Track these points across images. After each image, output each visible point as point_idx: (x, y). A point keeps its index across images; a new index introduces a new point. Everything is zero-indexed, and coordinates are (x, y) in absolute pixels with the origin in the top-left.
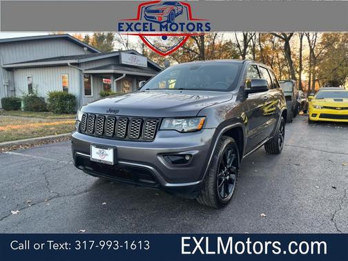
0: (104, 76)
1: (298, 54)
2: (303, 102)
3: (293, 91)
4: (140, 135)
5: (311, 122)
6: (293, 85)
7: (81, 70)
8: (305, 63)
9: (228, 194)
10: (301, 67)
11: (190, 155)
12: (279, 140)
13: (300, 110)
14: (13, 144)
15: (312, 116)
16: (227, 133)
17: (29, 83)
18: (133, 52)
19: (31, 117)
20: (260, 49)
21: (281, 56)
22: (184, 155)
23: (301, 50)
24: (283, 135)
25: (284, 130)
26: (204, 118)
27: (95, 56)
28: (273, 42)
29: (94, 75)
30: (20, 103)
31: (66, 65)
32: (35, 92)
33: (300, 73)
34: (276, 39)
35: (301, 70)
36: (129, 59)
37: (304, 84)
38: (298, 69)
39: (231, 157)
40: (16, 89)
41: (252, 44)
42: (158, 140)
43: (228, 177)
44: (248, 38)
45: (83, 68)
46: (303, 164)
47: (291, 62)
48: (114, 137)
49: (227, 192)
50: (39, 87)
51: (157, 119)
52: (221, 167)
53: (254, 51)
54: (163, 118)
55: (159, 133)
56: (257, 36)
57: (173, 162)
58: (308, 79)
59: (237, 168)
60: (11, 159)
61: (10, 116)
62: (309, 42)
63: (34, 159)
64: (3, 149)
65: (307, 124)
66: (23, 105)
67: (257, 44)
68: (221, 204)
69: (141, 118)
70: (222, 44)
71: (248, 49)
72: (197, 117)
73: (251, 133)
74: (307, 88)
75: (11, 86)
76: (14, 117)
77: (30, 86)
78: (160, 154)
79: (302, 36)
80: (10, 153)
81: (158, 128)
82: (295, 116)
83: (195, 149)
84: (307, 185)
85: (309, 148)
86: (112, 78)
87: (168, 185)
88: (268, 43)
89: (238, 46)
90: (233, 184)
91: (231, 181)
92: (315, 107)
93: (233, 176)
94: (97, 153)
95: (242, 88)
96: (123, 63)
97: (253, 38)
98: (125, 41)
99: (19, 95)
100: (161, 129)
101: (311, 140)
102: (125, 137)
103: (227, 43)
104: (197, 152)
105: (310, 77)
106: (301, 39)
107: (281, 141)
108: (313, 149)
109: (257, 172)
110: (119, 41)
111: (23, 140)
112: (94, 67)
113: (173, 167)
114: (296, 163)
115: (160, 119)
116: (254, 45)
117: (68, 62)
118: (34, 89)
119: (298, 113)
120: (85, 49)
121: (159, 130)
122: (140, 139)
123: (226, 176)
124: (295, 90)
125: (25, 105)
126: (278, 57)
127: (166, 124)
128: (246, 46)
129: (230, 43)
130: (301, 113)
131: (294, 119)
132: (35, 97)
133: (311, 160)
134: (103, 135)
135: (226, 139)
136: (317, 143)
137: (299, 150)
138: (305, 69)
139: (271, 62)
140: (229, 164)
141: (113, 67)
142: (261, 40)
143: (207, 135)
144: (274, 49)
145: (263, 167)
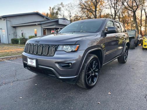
0: (52, 29)
1: (140, 18)
2: (141, 40)
3: (135, 35)
4: (48, 53)
5: (144, 49)
6: (136, 32)
7: (42, 27)
8: (143, 23)
9: (94, 82)
10: (141, 24)
11: (71, 63)
12: (125, 57)
13: (140, 43)
14: (8, 57)
15: (144, 46)
16: (92, 53)
17: (22, 32)
18: (64, 19)
19: (22, 46)
20: (122, 17)
21: (132, 19)
22: (69, 63)
23: (141, 16)
24: (127, 54)
25: (127, 52)
26: (79, 45)
27: (48, 21)
28: (128, 13)
29: (47, 29)
30: (18, 41)
31: (35, 25)
32: (24, 36)
33: (141, 27)
34: (130, 12)
35: (141, 26)
36: (62, 22)
37: (143, 32)
38: (140, 25)
39: (95, 64)
40: (17, 35)
41: (118, 15)
42: (55, 56)
43: (93, 74)
44: (117, 12)
45: (43, 26)
46: (136, 68)
47: (136, 22)
48: (37, 54)
49: (93, 81)
50: (26, 34)
51: (56, 45)
52: (89, 69)
53: (119, 18)
54: (59, 45)
55: (56, 52)
56: (121, 11)
57: (63, 67)
58: (145, 30)
59: (99, 70)
60: (5, 64)
61: (13, 46)
62: (145, 13)
63: (15, 64)
64: (4, 59)
65: (142, 50)
66: (19, 42)
67: (121, 14)
68: (89, 87)
69: (49, 45)
70: (105, 15)
71: (116, 17)
72: (75, 44)
73: (107, 53)
74: (144, 34)
75: (15, 34)
76: (15, 47)
77: (22, 34)
78: (56, 62)
79: (142, 10)
80: (7, 61)
81: (56, 50)
82: (136, 46)
83: (73, 60)
84: (136, 79)
85: (141, 61)
86: (55, 30)
87: (60, 77)
88: (126, 14)
89: (112, 15)
90: (96, 77)
91: (95, 76)
92: (146, 42)
93: (97, 74)
94: (30, 62)
95: (103, 31)
96: (60, 23)
97: (119, 11)
98: (63, 15)
99: (18, 38)
100: (57, 50)
101: (142, 57)
102: (41, 54)
103: (107, 15)
104: (74, 62)
105: (145, 29)
106: (141, 12)
107: (126, 57)
108: (142, 61)
109: (112, 72)
110: (60, 15)
111: (13, 56)
112: (47, 25)
113: (63, 69)
114: (132, 68)
115: (57, 46)
116: (119, 15)
117: (37, 23)
118: (24, 35)
119: (138, 45)
120: (45, 18)
121: (57, 51)
122: (48, 55)
123: (92, 74)
124: (137, 34)
125: (20, 41)
126: (130, 20)
127: (60, 48)
128: (115, 15)
129: (108, 14)
130: (140, 45)
131: (136, 48)
132: (24, 38)
133: (141, 66)
134: (33, 53)
135: (92, 55)
136: (145, 58)
137: (135, 61)
138: (143, 25)
139: (127, 22)
140: (94, 68)
141: (55, 25)
142: (123, 12)
143: (80, 53)
144: (129, 16)
145: (115, 69)
